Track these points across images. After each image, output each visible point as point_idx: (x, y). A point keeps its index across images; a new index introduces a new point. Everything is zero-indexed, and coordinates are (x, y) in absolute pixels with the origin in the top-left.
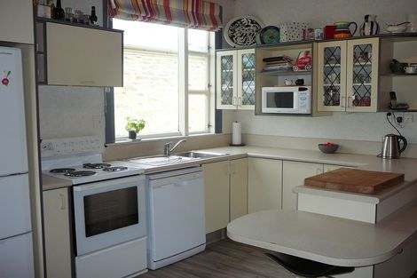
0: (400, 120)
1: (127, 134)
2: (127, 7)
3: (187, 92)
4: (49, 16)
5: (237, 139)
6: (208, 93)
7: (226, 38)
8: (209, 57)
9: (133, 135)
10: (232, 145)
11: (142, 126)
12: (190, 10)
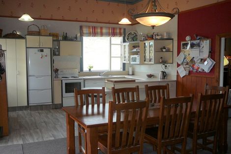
0: (166, 66)
1: (88, 70)
2: (87, 34)
3: (111, 57)
4: (62, 39)
5: (131, 73)
6: (121, 57)
7: (126, 39)
8: (121, 46)
9: (90, 70)
10: (129, 75)
11: (92, 67)
12: (111, 31)
